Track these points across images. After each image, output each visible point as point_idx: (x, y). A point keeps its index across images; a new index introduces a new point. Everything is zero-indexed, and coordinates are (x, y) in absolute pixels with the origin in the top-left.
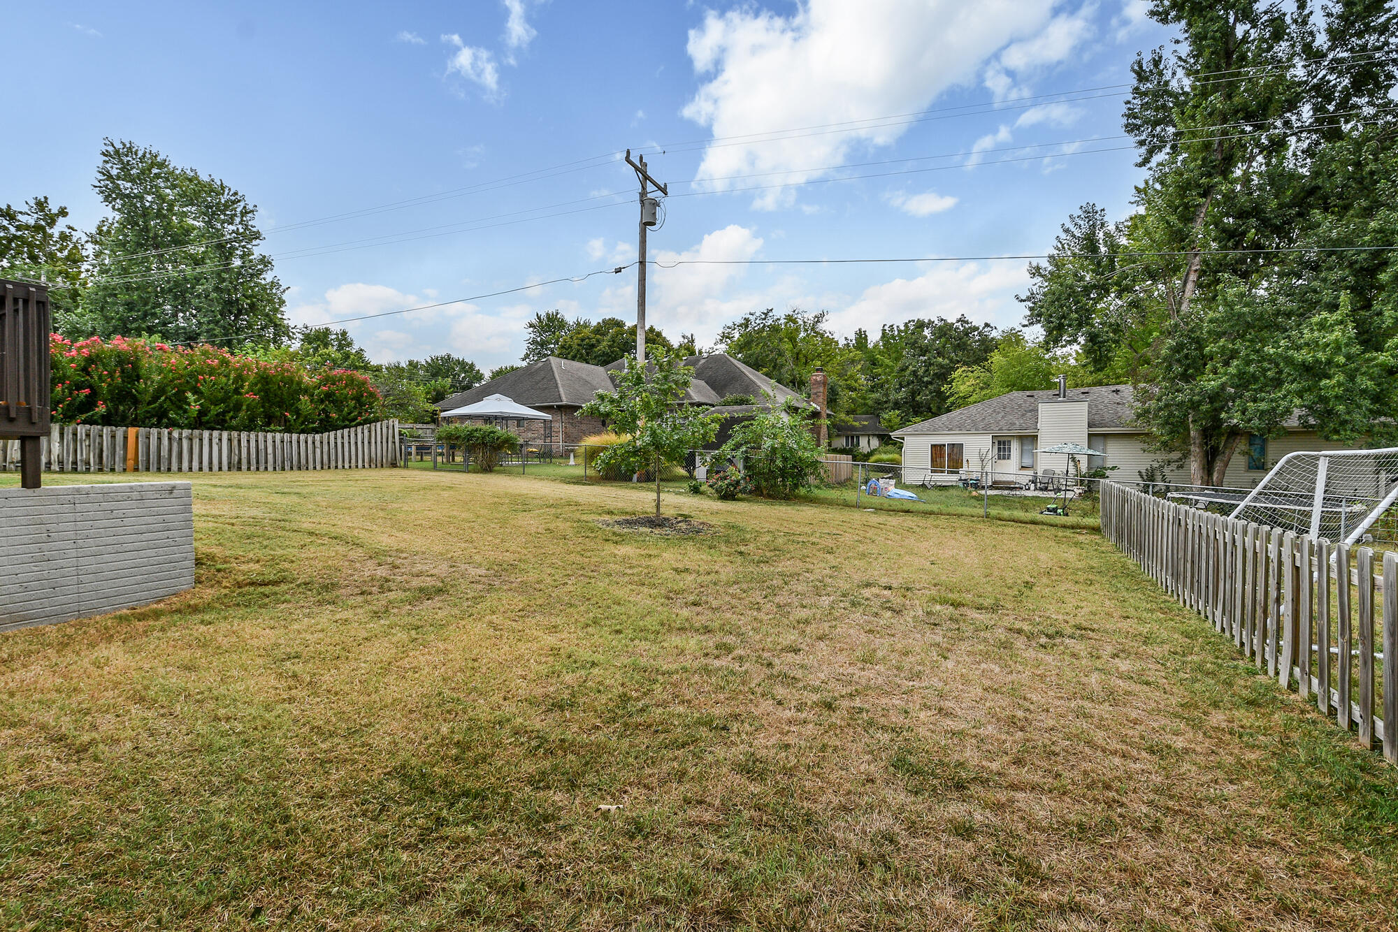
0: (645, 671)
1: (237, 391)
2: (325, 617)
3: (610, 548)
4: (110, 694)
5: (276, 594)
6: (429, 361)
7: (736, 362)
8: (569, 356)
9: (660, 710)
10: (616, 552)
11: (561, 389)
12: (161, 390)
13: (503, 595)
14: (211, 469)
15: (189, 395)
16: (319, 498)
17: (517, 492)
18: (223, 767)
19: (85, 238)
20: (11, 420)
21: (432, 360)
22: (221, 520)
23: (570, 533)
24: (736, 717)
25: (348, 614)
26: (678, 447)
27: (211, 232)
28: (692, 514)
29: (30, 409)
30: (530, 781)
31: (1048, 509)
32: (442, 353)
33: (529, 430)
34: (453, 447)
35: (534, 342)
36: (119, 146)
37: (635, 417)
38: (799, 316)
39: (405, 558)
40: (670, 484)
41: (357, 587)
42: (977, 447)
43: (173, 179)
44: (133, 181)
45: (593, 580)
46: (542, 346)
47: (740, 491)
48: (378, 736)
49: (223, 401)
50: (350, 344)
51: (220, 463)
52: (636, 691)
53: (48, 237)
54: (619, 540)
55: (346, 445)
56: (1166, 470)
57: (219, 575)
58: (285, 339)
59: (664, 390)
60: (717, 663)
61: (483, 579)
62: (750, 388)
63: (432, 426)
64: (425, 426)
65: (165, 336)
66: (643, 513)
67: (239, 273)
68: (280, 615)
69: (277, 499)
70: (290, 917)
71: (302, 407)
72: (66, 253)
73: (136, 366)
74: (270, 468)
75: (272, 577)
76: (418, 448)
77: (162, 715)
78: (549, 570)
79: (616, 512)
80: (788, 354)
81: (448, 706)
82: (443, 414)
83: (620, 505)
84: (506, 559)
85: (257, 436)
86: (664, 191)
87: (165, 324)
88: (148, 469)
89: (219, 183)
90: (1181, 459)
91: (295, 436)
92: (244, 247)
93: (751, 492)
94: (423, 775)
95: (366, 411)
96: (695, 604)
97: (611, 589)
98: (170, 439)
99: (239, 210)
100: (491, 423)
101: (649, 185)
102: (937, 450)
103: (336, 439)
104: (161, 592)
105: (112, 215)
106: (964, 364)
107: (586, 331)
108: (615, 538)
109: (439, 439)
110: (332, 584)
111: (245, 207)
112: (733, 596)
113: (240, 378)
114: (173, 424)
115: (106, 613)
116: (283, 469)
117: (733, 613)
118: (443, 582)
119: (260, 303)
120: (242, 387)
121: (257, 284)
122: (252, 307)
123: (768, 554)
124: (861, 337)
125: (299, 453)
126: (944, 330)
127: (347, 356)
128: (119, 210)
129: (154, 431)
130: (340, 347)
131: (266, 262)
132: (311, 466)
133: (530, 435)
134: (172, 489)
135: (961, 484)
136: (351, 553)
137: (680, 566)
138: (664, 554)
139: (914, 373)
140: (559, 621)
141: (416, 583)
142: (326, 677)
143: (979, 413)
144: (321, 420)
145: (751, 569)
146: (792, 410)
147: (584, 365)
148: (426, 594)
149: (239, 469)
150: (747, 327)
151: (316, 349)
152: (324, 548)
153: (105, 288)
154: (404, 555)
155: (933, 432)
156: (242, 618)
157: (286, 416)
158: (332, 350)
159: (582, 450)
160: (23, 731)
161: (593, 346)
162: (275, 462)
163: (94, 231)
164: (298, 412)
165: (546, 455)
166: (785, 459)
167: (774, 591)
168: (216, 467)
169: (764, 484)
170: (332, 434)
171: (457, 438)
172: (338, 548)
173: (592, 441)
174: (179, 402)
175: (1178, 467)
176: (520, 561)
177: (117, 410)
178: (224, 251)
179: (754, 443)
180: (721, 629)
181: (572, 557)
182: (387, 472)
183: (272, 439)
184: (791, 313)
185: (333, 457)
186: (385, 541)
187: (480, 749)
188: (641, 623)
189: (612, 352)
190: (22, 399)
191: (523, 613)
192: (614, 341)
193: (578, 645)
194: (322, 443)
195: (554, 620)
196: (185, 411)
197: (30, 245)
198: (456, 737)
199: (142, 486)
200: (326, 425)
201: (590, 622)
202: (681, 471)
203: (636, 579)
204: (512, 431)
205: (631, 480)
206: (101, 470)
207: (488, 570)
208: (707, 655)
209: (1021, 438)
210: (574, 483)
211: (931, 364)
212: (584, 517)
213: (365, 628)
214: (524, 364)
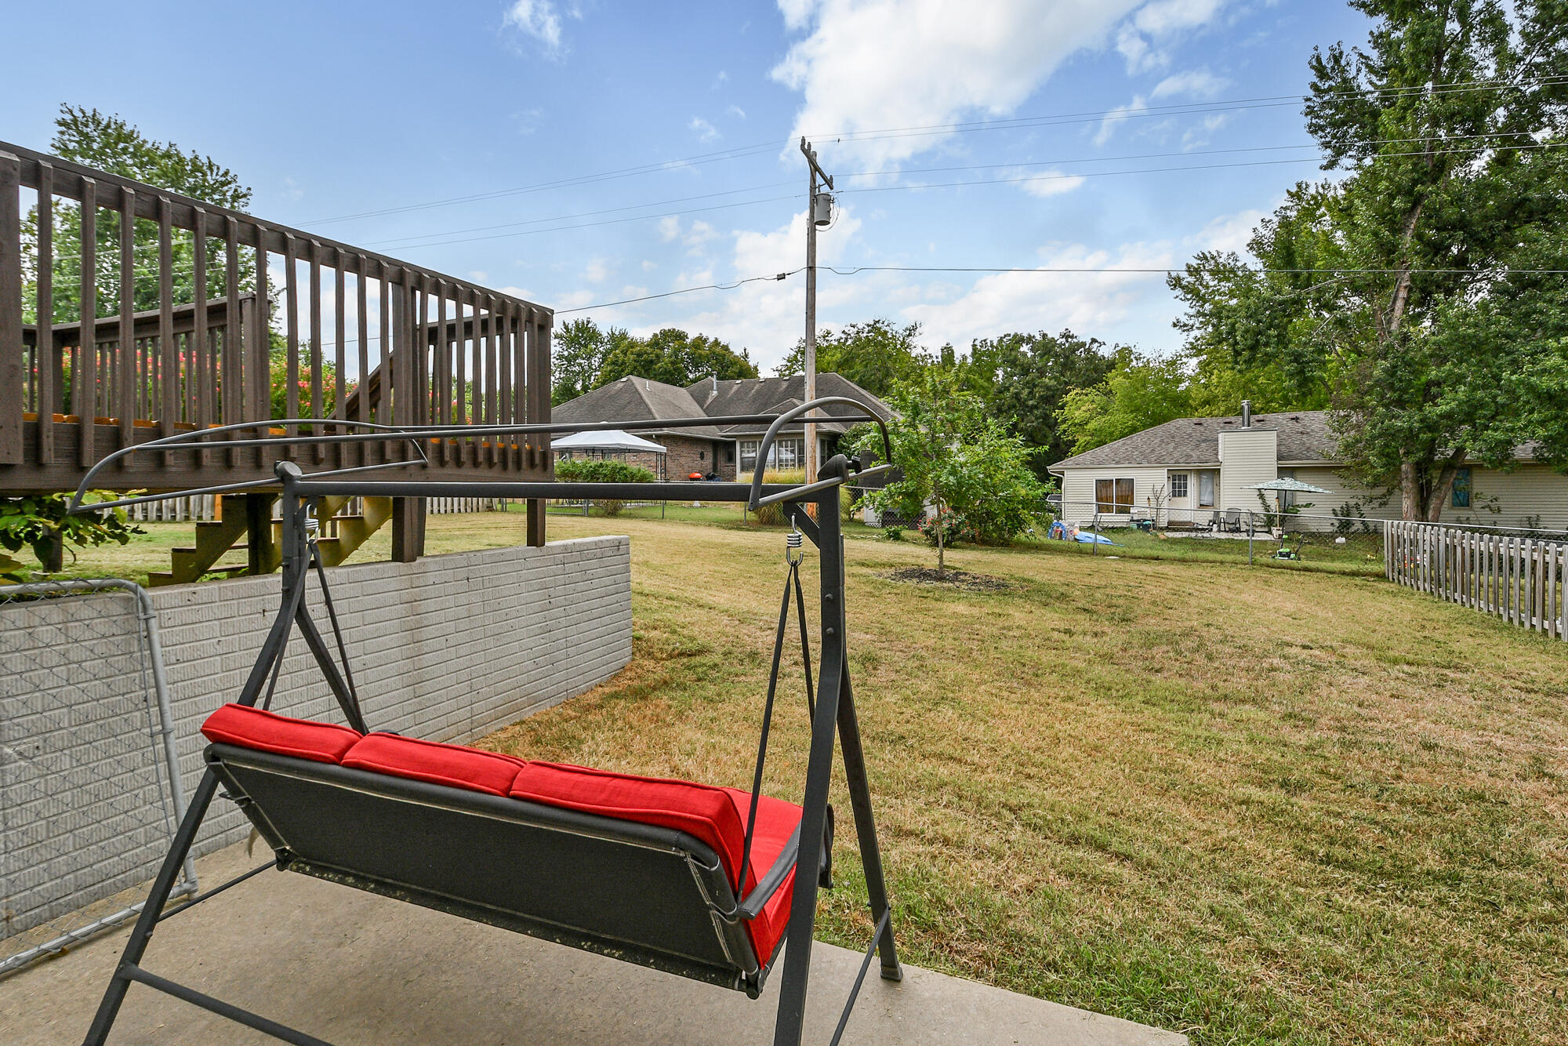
7: (851, 383)
11: (656, 415)
20: (534, 466)
31: (1280, 553)
36: (78, 114)
42: (1149, 482)
43: (142, 154)
46: (569, 361)
56: (1365, 509)
89: (205, 161)
90: (1384, 495)
99: (229, 194)
102: (1103, 485)
106: (1077, 386)
111: (236, 190)
124: (948, 353)
126: (1046, 347)
134: (620, 543)
135: (1134, 526)
139: (1017, 396)
143: (1145, 443)
147: (668, 386)
155: (1099, 465)
175: (1381, 505)
209: (1200, 472)
211: (1035, 386)
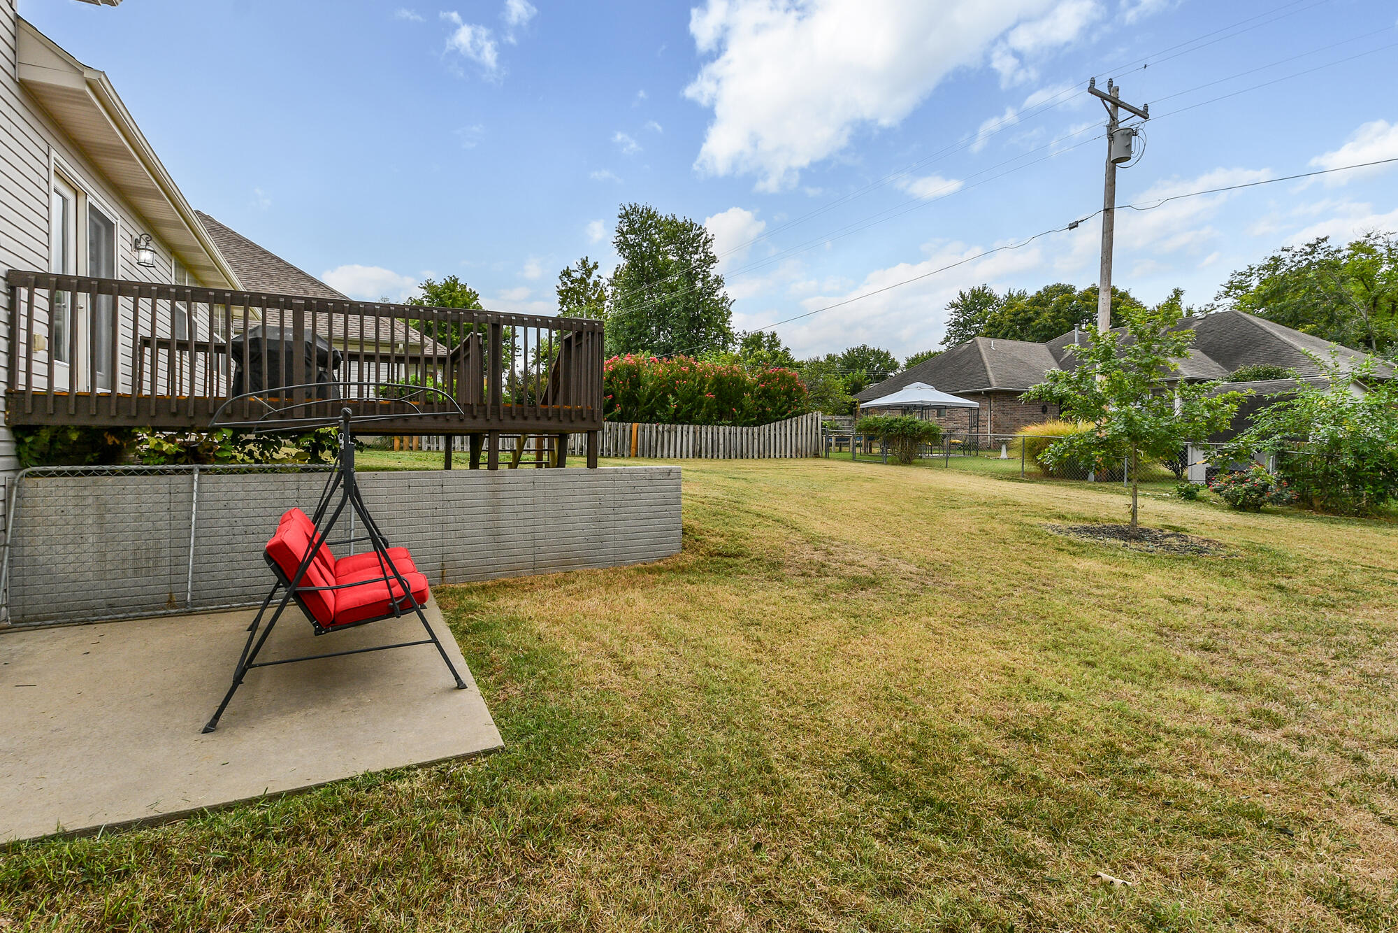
0: (1138, 722)
1: (700, 392)
2: (775, 592)
3: (1065, 560)
4: (638, 628)
5: (736, 565)
6: (846, 353)
7: (1256, 320)
8: (999, 335)
9: (1168, 778)
10: (1075, 565)
11: (990, 373)
12: (652, 394)
13: (939, 598)
14: (681, 457)
15: (670, 396)
16: (762, 484)
17: (942, 487)
18: (717, 707)
19: (607, 283)
20: (584, 419)
21: (849, 352)
22: (695, 499)
23: (1010, 537)
24: (1304, 821)
25: (793, 592)
26: (1168, 438)
27: (684, 264)
28: (1188, 527)
29: (593, 411)
30: (1000, 811)
32: (857, 344)
33: (951, 419)
34: (871, 438)
35: (956, 323)
36: (628, 208)
37: (1101, 401)
38: (1380, 241)
39: (837, 546)
40: (1146, 486)
41: (798, 568)
43: (659, 226)
44: (635, 233)
45: (1047, 596)
46: (965, 327)
47: (1271, 500)
48: (835, 714)
49: (690, 400)
50: (778, 345)
51: (688, 451)
52: (1129, 744)
53: (587, 285)
54: (1078, 551)
55: (778, 437)
57: (697, 544)
58: (730, 345)
59: (1147, 365)
60: (1260, 737)
61: (915, 577)
62: (1283, 356)
63: (849, 418)
64: (843, 418)
65: (653, 350)
66: (1109, 521)
67: (701, 293)
68: (741, 584)
69: (730, 483)
70: (783, 861)
71: (745, 403)
72: (596, 296)
73: (637, 374)
74: (721, 457)
75: (733, 551)
76: (837, 439)
77: (672, 653)
78: (989, 577)
79: (1069, 516)
80: (1357, 301)
81: (897, 703)
82: (862, 406)
83: (1075, 508)
84: (937, 558)
85: (713, 429)
86: (1144, 114)
87: (652, 342)
88: (643, 456)
89: (689, 222)
91: (739, 429)
92: (704, 271)
93: (1290, 502)
94: (883, 768)
95: (794, 404)
96: (1205, 648)
97: (1074, 609)
98: (657, 432)
99: (702, 241)
100: (911, 413)
101: (1122, 114)
103: (770, 431)
104: (662, 553)
105: (623, 262)
107: (1020, 303)
108: (1071, 548)
109: (859, 430)
110: (778, 562)
111: (706, 238)
112: (1271, 646)
113: (703, 381)
114: (659, 420)
115: (629, 564)
116: (730, 457)
117: (1277, 671)
118: (874, 574)
119: (714, 317)
120: (704, 387)
121: (713, 300)
122: (709, 319)
123: (1334, 595)
125: (742, 444)
127: (775, 356)
128: (627, 257)
129: (648, 425)
130: (771, 347)
131: (718, 281)
132: (750, 456)
133: (951, 425)
134: (670, 471)
136: (791, 536)
137: (1176, 594)
138: (1148, 577)
140: (1008, 636)
141: (848, 571)
142: (783, 648)
144: (759, 415)
145: (1302, 613)
146: (1364, 382)
147: (1019, 343)
148: (860, 584)
149: (700, 457)
150: (1276, 268)
151: (751, 352)
152: (770, 529)
153: (618, 318)
154: (836, 543)
156: (715, 583)
157: (733, 411)
158: (764, 351)
159: (1019, 441)
160: (594, 645)
161: (1030, 320)
162: (724, 451)
163: (612, 276)
164: (741, 408)
165: (971, 447)
166: (1359, 456)
167: (1353, 652)
168: (684, 455)
169: (1315, 491)
170: (767, 426)
171: (876, 429)
172: (780, 530)
173: (1034, 431)
174: (664, 401)
176: (953, 562)
177: (626, 409)
178: (691, 277)
179: (1296, 431)
180: (1259, 688)
181: (1016, 566)
182: (811, 462)
183: (723, 431)
184: (1362, 239)
185: (767, 448)
186: (818, 526)
187: (938, 759)
188: (1123, 659)
189: (1056, 324)
190: (589, 405)
191: (963, 621)
192: (1059, 311)
193: (1035, 669)
194: (759, 434)
195: (1002, 635)
196: (667, 410)
197: (578, 293)
198: (911, 739)
199: (652, 469)
200: (763, 419)
201: (1048, 645)
202: (1166, 471)
203: (1107, 602)
204: (933, 420)
205: (1085, 478)
206: (616, 455)
207: (919, 567)
208: (1237, 721)
210: (1009, 479)
212: (1027, 520)
213: (809, 608)
214: (943, 348)
